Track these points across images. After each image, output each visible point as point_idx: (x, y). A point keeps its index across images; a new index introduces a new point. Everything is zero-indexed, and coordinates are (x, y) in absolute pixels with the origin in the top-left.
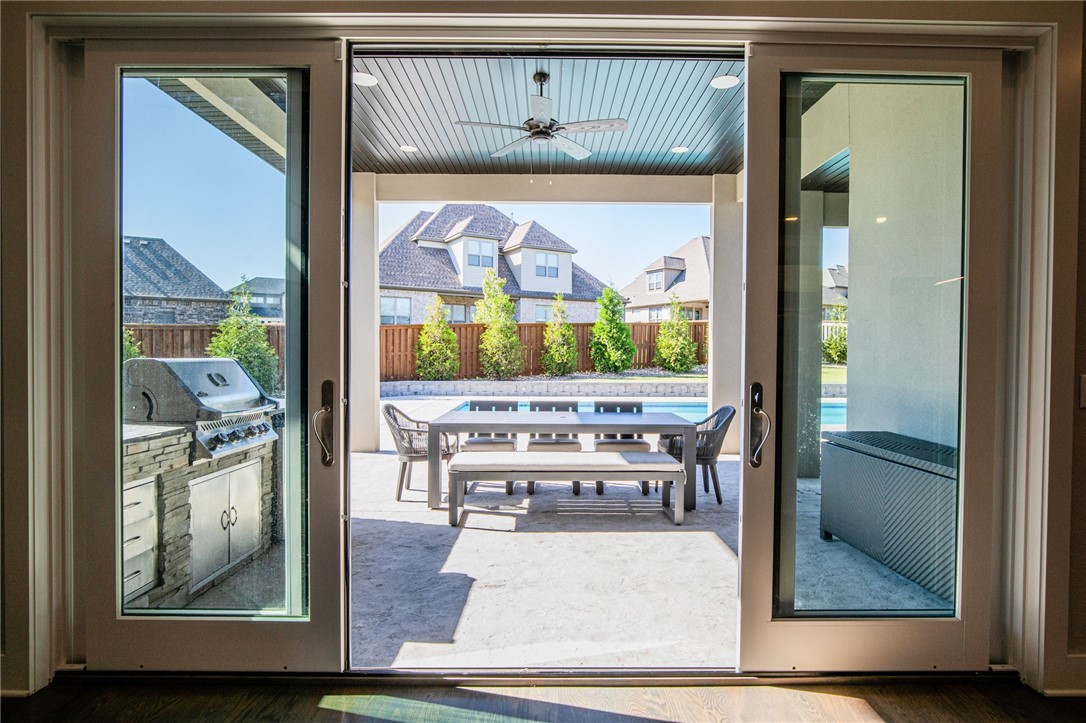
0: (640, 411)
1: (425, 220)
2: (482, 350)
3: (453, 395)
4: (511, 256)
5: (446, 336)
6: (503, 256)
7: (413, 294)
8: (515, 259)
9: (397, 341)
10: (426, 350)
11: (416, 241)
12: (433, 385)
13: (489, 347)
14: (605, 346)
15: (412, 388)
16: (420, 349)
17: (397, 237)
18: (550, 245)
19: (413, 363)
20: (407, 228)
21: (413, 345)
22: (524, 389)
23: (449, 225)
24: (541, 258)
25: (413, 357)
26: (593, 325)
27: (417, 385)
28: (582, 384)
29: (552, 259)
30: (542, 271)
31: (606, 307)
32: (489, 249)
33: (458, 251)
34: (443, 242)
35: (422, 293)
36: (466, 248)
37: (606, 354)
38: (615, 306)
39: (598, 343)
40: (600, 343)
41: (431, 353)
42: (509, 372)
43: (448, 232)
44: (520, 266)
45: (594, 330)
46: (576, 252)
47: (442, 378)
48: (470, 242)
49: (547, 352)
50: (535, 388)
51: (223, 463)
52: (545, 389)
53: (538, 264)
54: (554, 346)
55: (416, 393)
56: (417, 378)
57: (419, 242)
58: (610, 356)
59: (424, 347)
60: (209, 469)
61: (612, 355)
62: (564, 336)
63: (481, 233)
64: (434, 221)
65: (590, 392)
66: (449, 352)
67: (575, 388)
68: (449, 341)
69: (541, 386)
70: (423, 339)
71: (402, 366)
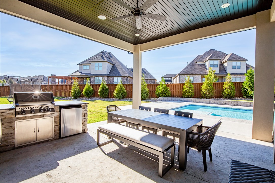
1: (199, 57)
2: (201, 90)
3: (191, 102)
4: (224, 64)
5: (190, 86)
6: (222, 64)
7: (194, 76)
8: (226, 65)
9: (178, 87)
10: (184, 90)
11: (196, 63)
12: (186, 99)
13: (203, 89)
14: (247, 89)
15: (180, 99)
16: (183, 90)
17: (191, 62)
18: (238, 59)
19: (182, 93)
20: (194, 60)
21: (182, 88)
22: (212, 102)
23: (206, 58)
24: (234, 63)
26: (243, 82)
27: (181, 99)
28: (233, 102)
29: (238, 64)
30: (234, 67)
31: (248, 77)
32: (217, 62)
33: (207, 64)
34: (204, 62)
35: (197, 75)
36: (209, 63)
37: (247, 92)
38: (252, 76)
39: (244, 88)
40: (246, 89)
41: (186, 91)
42: (209, 97)
43: (205, 59)
44: (227, 66)
45: (243, 84)
46: (248, 60)
47: (189, 97)
48: (211, 61)
49: (224, 91)
50: (216, 102)
51: (32, 117)
52: (219, 102)
53: (233, 65)
54: (226, 89)
55: (181, 101)
56: (182, 97)
57: (197, 63)
58: (249, 93)
59: (184, 89)
60: (25, 118)
61: (250, 92)
62: (230, 86)
63: (214, 58)
64: (201, 57)
65: (235, 104)
66: (191, 90)
67: (230, 103)
68: (191, 88)
69: (218, 101)
70: (184, 87)
71: (179, 94)
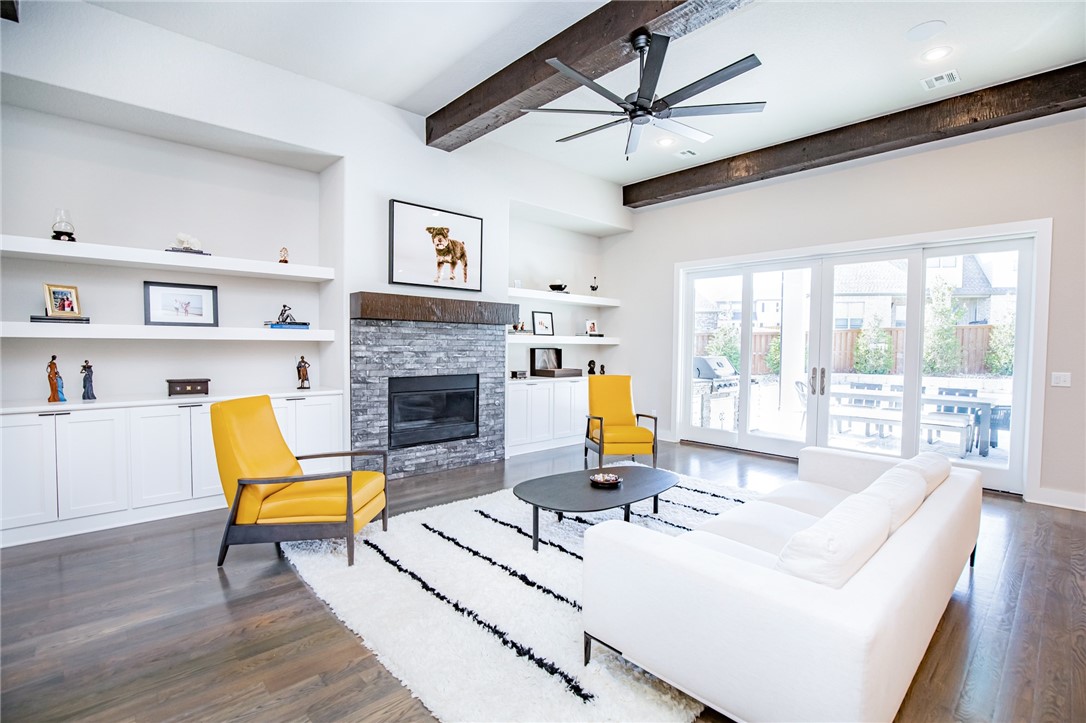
0: (975, 395)
10: (863, 350)
13: (926, 347)
15: (848, 379)
16: (858, 348)
19: (852, 359)
21: (852, 345)
25: (852, 355)
41: (868, 352)
42: (945, 369)
47: (876, 372)
49: (994, 353)
51: (721, 395)
54: (1001, 347)
56: (855, 371)
59: (860, 348)
60: (716, 397)
70: (861, 341)
